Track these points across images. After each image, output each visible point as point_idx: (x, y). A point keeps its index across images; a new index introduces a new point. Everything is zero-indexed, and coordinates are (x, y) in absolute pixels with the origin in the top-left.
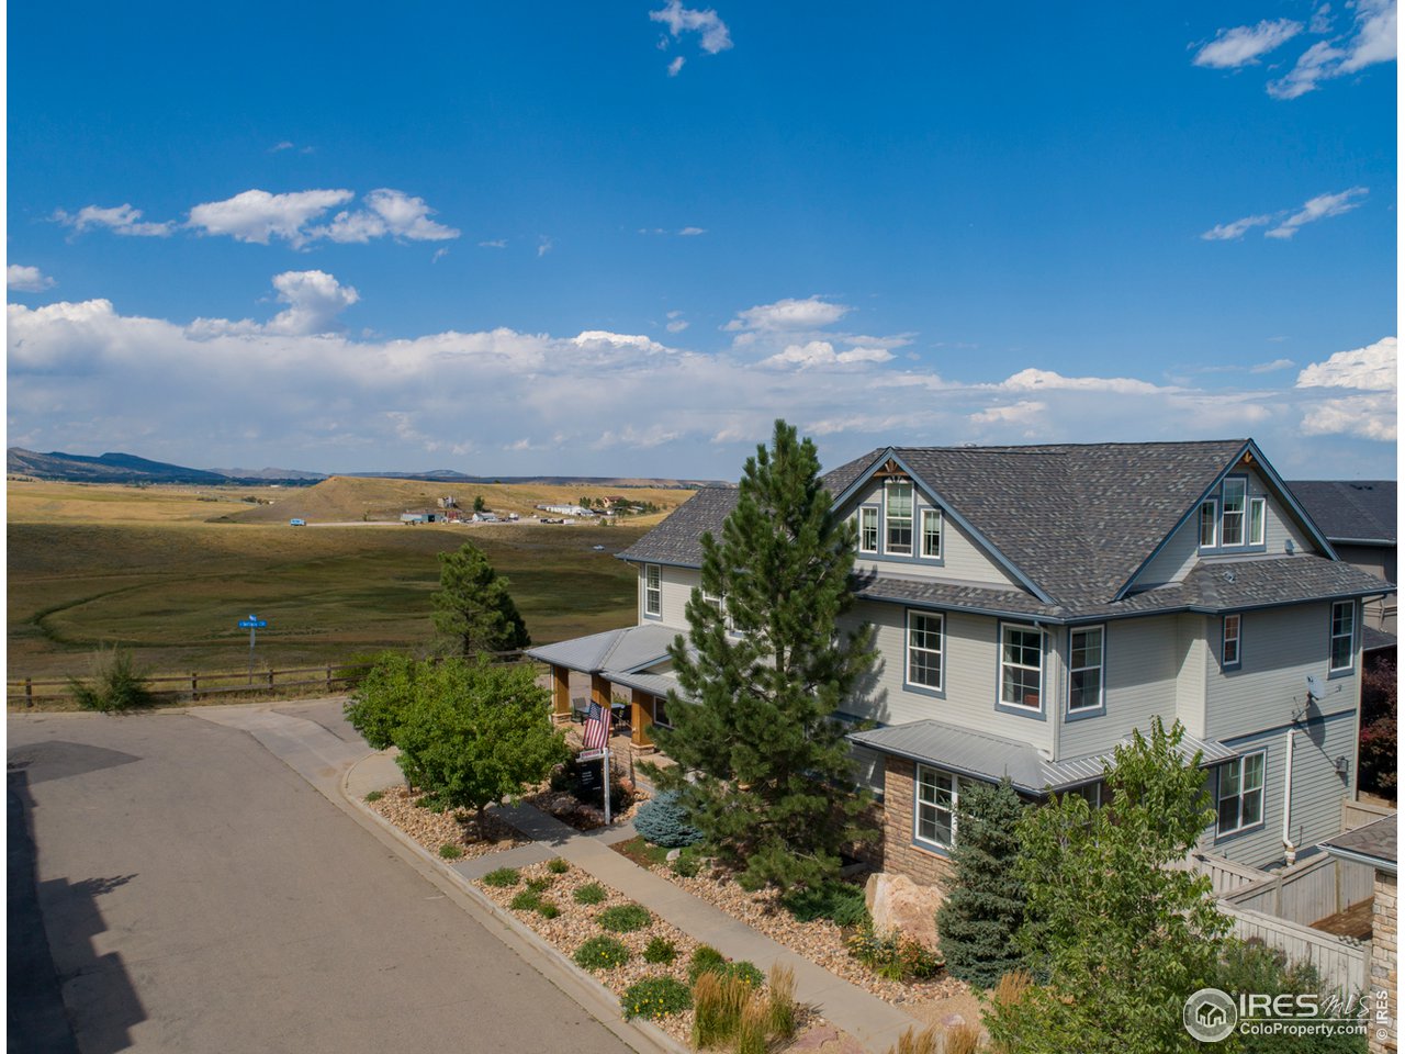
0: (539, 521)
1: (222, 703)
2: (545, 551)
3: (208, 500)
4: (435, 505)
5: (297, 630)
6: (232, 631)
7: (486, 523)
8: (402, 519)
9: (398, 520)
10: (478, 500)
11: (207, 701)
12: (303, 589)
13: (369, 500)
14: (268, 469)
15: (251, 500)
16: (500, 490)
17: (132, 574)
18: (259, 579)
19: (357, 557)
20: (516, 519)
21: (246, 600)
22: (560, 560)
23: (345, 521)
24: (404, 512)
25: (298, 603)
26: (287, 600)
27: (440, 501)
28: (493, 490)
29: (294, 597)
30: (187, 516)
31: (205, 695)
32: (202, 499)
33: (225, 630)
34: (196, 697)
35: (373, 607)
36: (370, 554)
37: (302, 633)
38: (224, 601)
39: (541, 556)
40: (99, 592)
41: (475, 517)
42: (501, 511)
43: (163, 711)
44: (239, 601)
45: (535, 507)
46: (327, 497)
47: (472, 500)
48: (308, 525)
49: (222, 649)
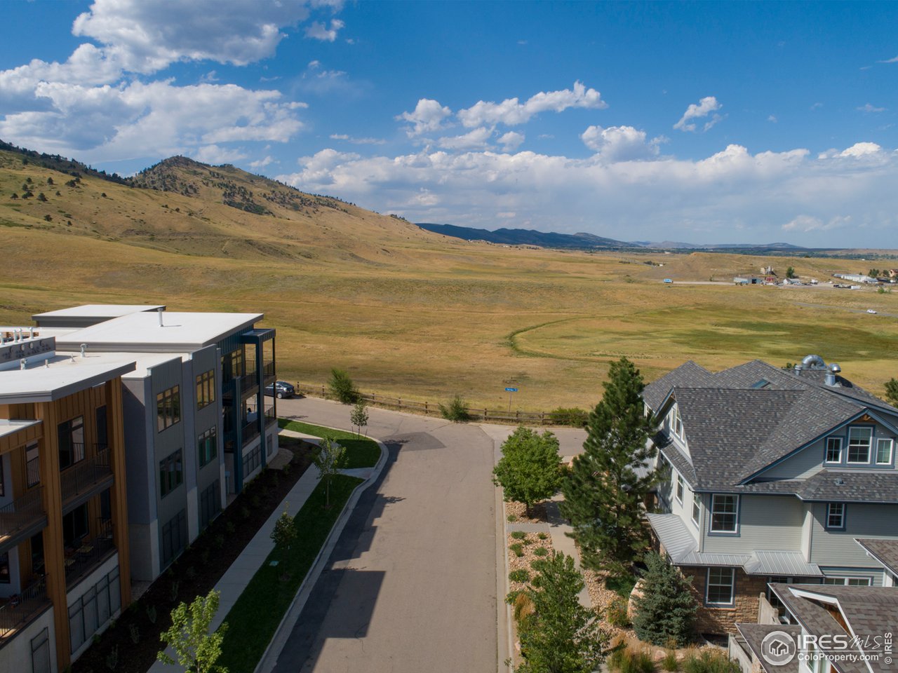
0: (833, 285)
1: (495, 424)
2: (822, 310)
3: (625, 263)
4: (759, 272)
5: (636, 355)
6: (601, 353)
7: (793, 285)
8: (735, 281)
9: (732, 281)
10: (790, 270)
11: (490, 421)
12: (652, 328)
13: (714, 268)
14: (666, 242)
15: (649, 263)
16: (810, 263)
17: (563, 312)
18: (629, 320)
19: (692, 308)
20: (815, 283)
21: (617, 333)
22: (832, 318)
23: (698, 281)
24: (737, 276)
25: (645, 337)
26: (640, 334)
27: (763, 270)
28: (802, 262)
29: (644, 333)
30: (612, 272)
31: (490, 419)
32: (622, 262)
33: (597, 351)
34: (486, 419)
35: (687, 343)
36: (700, 307)
37: (638, 357)
38: (606, 333)
39: (819, 314)
40: (545, 322)
41: (785, 281)
42: (806, 277)
43: (471, 423)
44: (613, 333)
45: (833, 275)
46: (688, 265)
47: (785, 269)
48: (674, 283)
49: (589, 364)
